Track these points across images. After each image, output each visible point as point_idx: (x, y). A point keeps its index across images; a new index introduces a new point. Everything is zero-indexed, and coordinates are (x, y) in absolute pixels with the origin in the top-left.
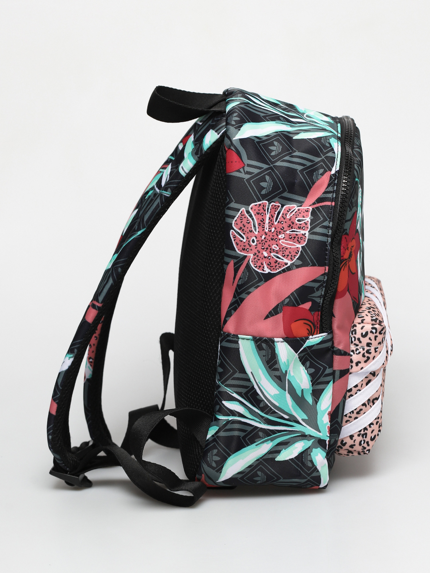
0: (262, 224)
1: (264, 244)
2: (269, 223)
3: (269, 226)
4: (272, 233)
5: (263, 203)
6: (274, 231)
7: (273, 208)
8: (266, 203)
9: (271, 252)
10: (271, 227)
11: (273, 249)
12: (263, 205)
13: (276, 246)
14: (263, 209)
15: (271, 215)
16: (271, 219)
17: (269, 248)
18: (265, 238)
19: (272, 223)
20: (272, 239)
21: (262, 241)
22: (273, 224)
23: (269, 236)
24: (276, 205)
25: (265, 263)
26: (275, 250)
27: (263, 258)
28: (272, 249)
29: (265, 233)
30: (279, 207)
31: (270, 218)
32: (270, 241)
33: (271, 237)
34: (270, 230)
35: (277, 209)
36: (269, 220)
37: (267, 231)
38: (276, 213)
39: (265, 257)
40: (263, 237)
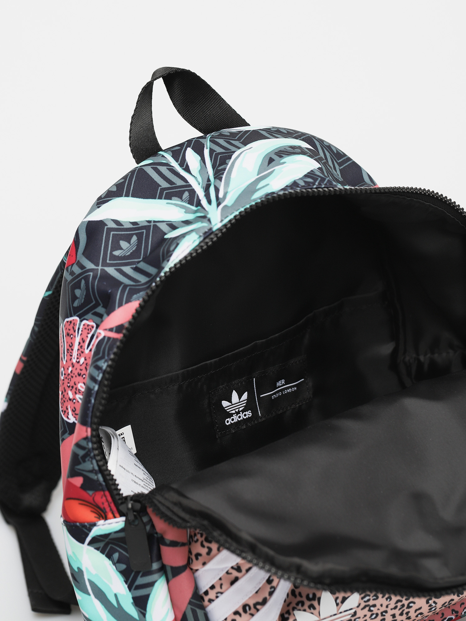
0: (70, 350)
1: (70, 381)
2: (78, 350)
3: (78, 355)
4: (81, 365)
5: (73, 320)
6: (83, 363)
7: (85, 329)
8: (77, 320)
9: (76, 393)
10: (80, 356)
11: (79, 390)
12: (74, 324)
13: (83, 385)
14: (73, 328)
15: (82, 339)
16: (80, 345)
17: (75, 387)
18: (71, 371)
19: (82, 350)
20: (79, 375)
21: (69, 374)
22: (82, 352)
23: (76, 369)
24: (90, 325)
25: (70, 407)
26: (81, 390)
27: (68, 400)
28: (77, 389)
29: (72, 364)
30: (93, 327)
31: (79, 343)
32: (76, 376)
33: (78, 371)
34: (78, 360)
35: (91, 331)
36: (79, 345)
37: (74, 361)
38: (90, 336)
39: (70, 400)
40: (70, 369)
